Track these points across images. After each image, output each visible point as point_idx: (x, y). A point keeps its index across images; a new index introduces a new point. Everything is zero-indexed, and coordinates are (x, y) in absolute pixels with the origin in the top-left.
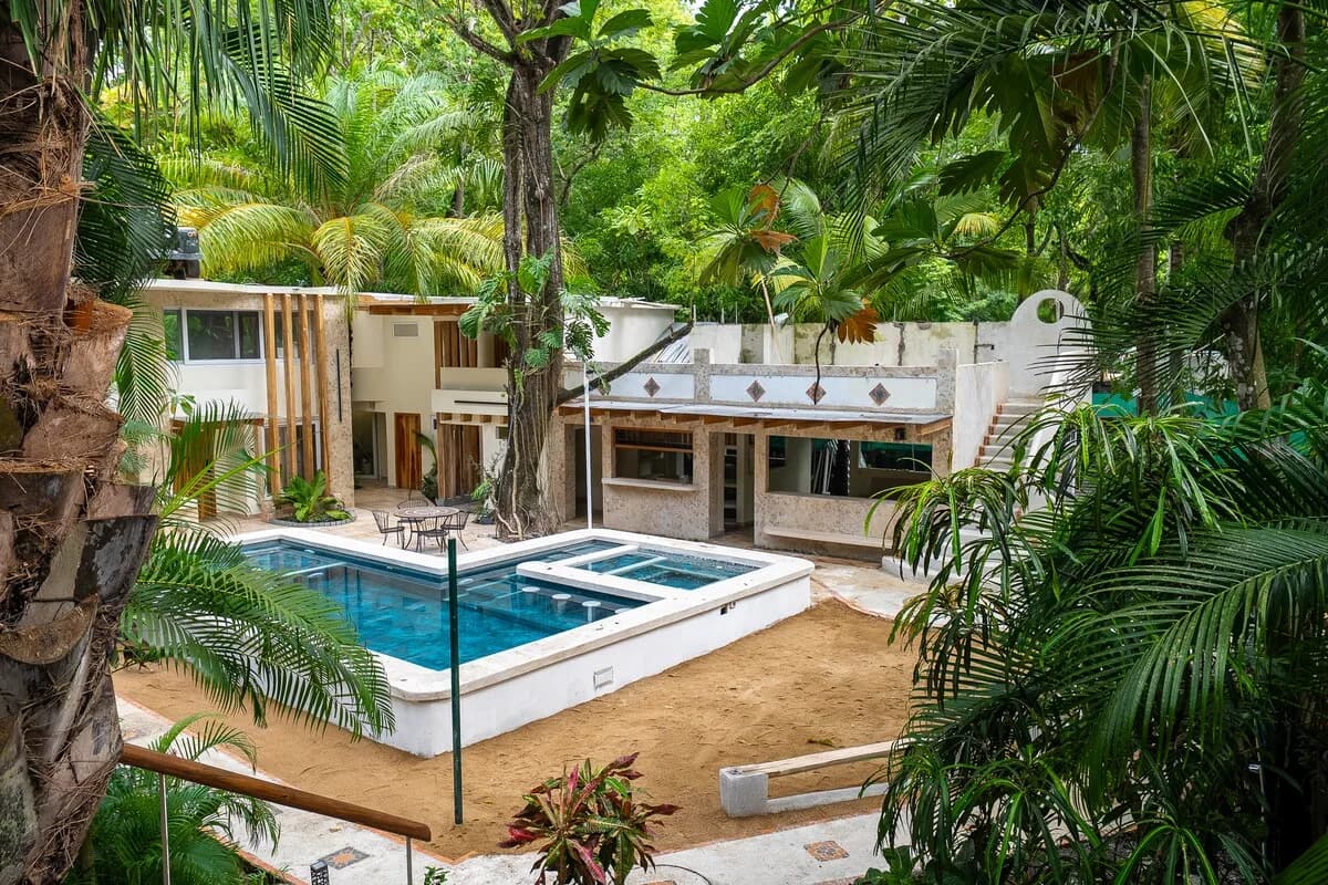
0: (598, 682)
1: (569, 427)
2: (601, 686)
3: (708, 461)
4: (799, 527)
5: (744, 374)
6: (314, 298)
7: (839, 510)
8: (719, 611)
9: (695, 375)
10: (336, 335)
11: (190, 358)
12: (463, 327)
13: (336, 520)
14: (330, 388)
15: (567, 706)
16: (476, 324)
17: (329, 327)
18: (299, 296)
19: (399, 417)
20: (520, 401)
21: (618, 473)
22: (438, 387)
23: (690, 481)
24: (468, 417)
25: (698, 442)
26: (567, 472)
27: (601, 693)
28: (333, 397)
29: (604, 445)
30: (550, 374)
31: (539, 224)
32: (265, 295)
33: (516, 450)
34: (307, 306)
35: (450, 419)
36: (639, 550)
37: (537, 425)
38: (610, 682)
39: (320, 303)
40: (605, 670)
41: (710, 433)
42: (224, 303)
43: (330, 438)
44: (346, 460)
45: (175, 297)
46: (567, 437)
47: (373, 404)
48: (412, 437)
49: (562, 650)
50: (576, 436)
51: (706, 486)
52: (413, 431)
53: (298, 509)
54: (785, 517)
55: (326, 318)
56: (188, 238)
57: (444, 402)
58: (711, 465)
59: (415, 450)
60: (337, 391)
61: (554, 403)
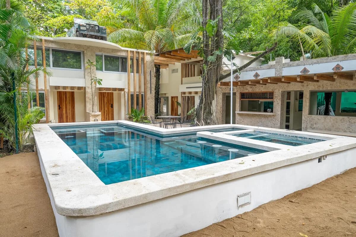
0: (240, 204)
1: (224, 94)
2: (242, 206)
3: (280, 103)
4: (325, 130)
5: (299, 65)
6: (143, 53)
7: (350, 122)
8: (317, 160)
9: (276, 69)
10: (150, 66)
11: (105, 70)
12: (185, 49)
13: (146, 123)
14: (148, 83)
15: (215, 221)
16: (190, 48)
17: (148, 63)
18: (139, 52)
19: (172, 98)
20: (206, 79)
21: (242, 110)
22: (182, 84)
23: (272, 111)
24: (190, 93)
25: (276, 95)
26: (223, 111)
27: (241, 211)
28: (149, 85)
29: (237, 99)
30: (217, 68)
31: (214, 7)
32: (127, 51)
33: (204, 97)
34: (141, 56)
35: (185, 94)
36: (255, 131)
37: (212, 87)
38: (249, 203)
39: (145, 55)
40: (245, 195)
41: (282, 91)
42: (115, 52)
43: (147, 99)
44: (153, 106)
45: (99, 49)
46: (223, 98)
47: (165, 94)
48: (176, 103)
49: (212, 176)
50: (227, 98)
51: (279, 113)
52: (176, 101)
53: (134, 118)
54: (318, 125)
55: (147, 60)
56: (103, 29)
57: (183, 88)
58: (281, 104)
59: (176, 107)
60: (150, 84)
61: (218, 81)
